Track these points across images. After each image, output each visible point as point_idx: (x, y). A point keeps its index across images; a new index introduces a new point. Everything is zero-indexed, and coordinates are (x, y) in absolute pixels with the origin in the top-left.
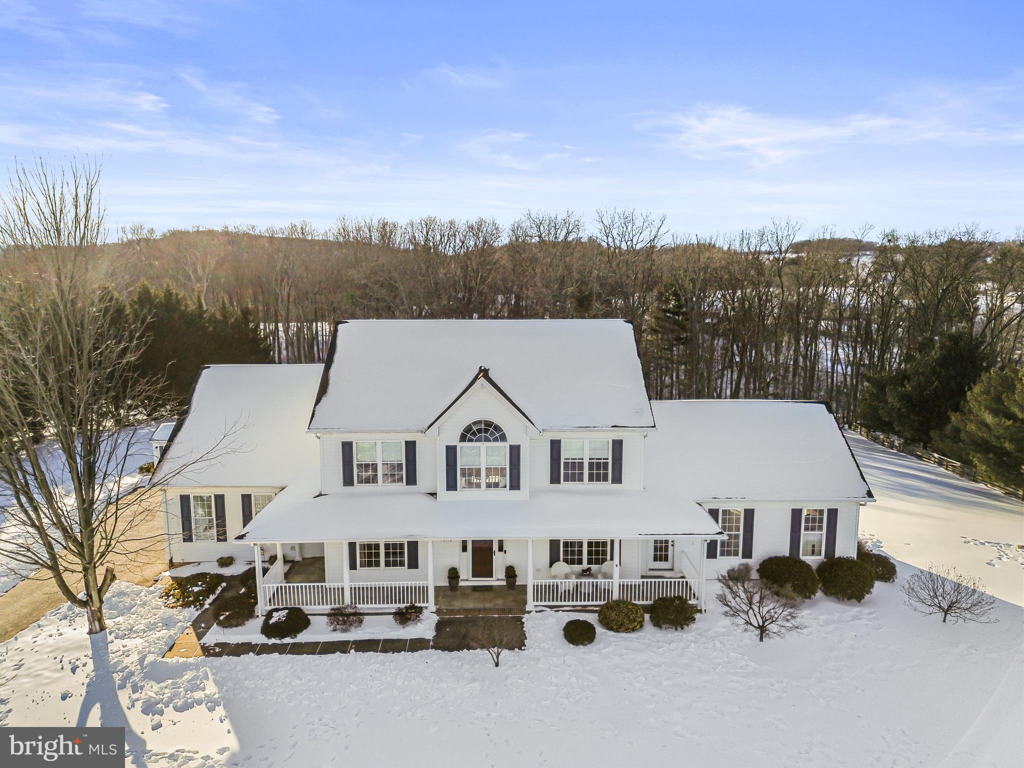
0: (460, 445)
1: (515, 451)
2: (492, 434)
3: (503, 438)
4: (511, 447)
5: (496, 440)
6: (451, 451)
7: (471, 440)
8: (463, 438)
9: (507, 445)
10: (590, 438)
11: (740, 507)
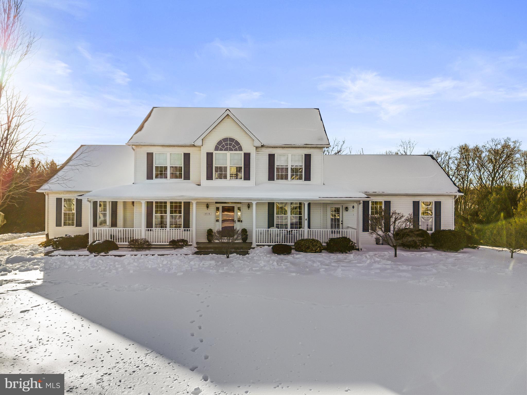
0: (215, 152)
1: (247, 157)
2: (234, 146)
3: (240, 149)
4: (245, 154)
5: (236, 150)
6: (210, 156)
7: (221, 150)
8: (217, 149)
9: (242, 153)
10: (292, 153)
11: (382, 199)
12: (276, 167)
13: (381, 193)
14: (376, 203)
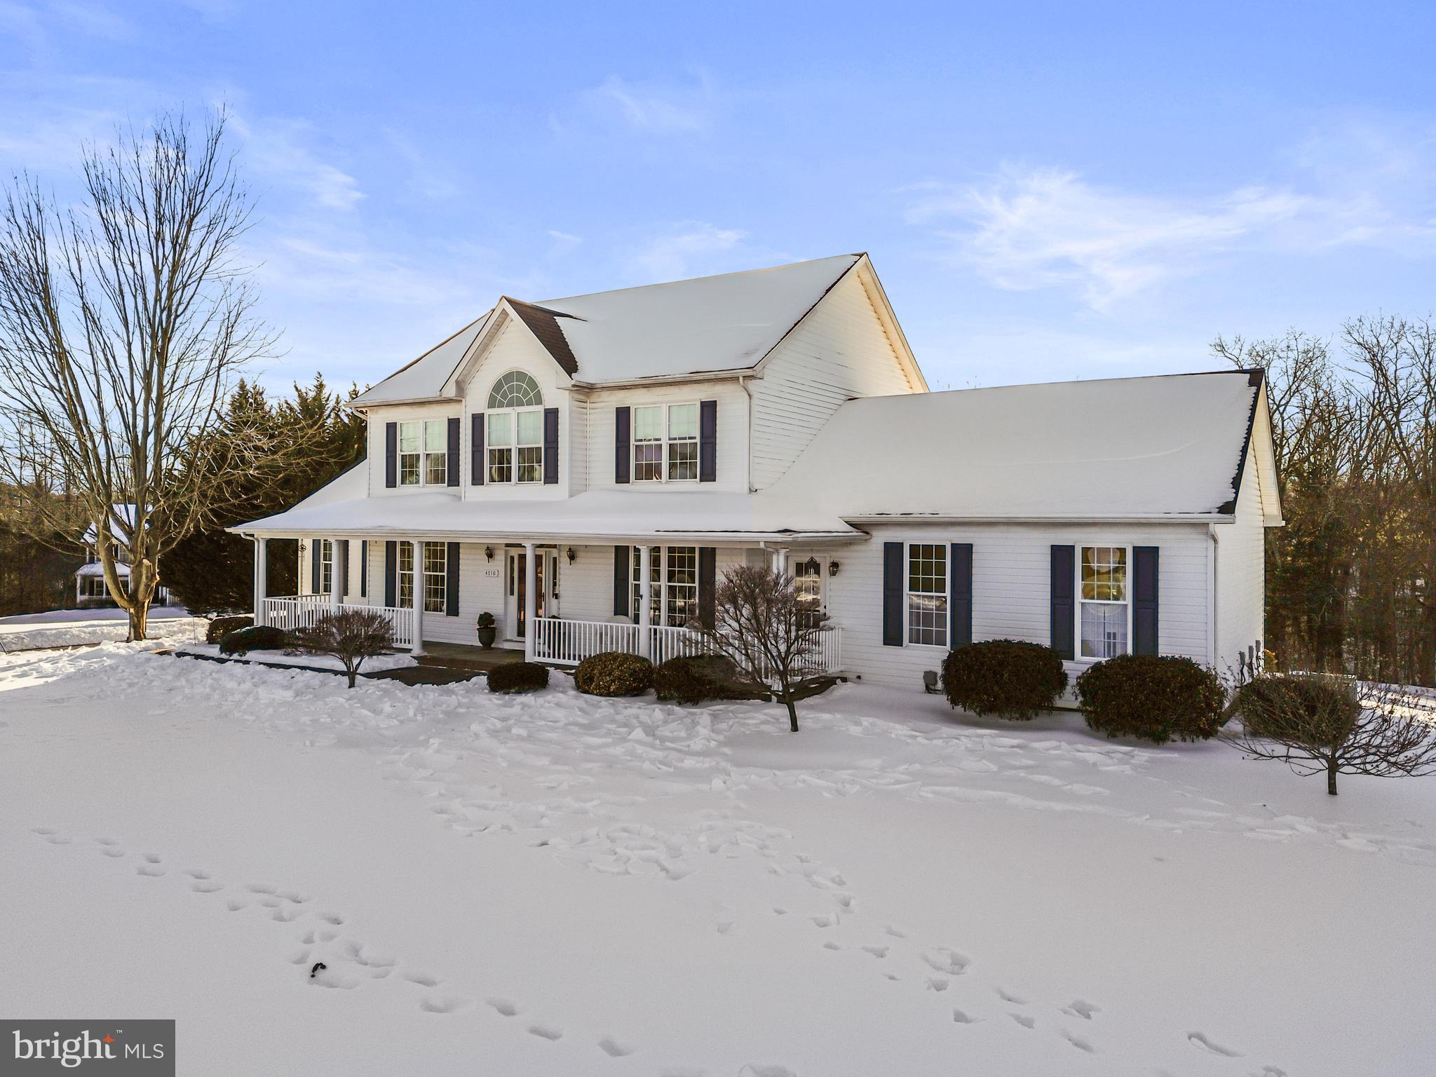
0: (487, 413)
1: (551, 416)
2: (526, 394)
3: (539, 401)
4: (548, 412)
5: (529, 402)
6: (478, 423)
7: (501, 405)
8: (492, 404)
9: (540, 409)
10: (669, 402)
11: (945, 538)
12: (632, 442)
13: (927, 517)
14: (927, 549)
